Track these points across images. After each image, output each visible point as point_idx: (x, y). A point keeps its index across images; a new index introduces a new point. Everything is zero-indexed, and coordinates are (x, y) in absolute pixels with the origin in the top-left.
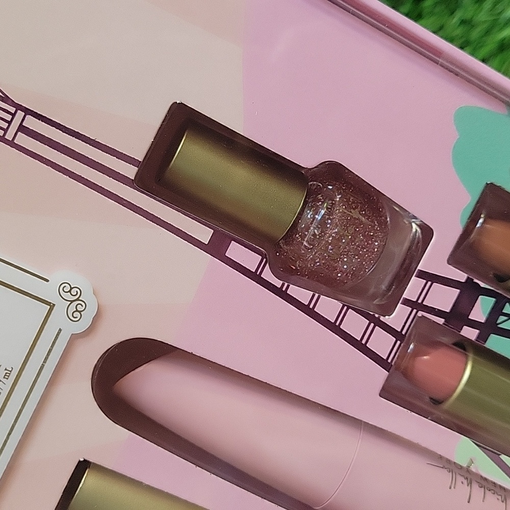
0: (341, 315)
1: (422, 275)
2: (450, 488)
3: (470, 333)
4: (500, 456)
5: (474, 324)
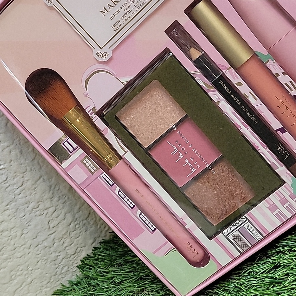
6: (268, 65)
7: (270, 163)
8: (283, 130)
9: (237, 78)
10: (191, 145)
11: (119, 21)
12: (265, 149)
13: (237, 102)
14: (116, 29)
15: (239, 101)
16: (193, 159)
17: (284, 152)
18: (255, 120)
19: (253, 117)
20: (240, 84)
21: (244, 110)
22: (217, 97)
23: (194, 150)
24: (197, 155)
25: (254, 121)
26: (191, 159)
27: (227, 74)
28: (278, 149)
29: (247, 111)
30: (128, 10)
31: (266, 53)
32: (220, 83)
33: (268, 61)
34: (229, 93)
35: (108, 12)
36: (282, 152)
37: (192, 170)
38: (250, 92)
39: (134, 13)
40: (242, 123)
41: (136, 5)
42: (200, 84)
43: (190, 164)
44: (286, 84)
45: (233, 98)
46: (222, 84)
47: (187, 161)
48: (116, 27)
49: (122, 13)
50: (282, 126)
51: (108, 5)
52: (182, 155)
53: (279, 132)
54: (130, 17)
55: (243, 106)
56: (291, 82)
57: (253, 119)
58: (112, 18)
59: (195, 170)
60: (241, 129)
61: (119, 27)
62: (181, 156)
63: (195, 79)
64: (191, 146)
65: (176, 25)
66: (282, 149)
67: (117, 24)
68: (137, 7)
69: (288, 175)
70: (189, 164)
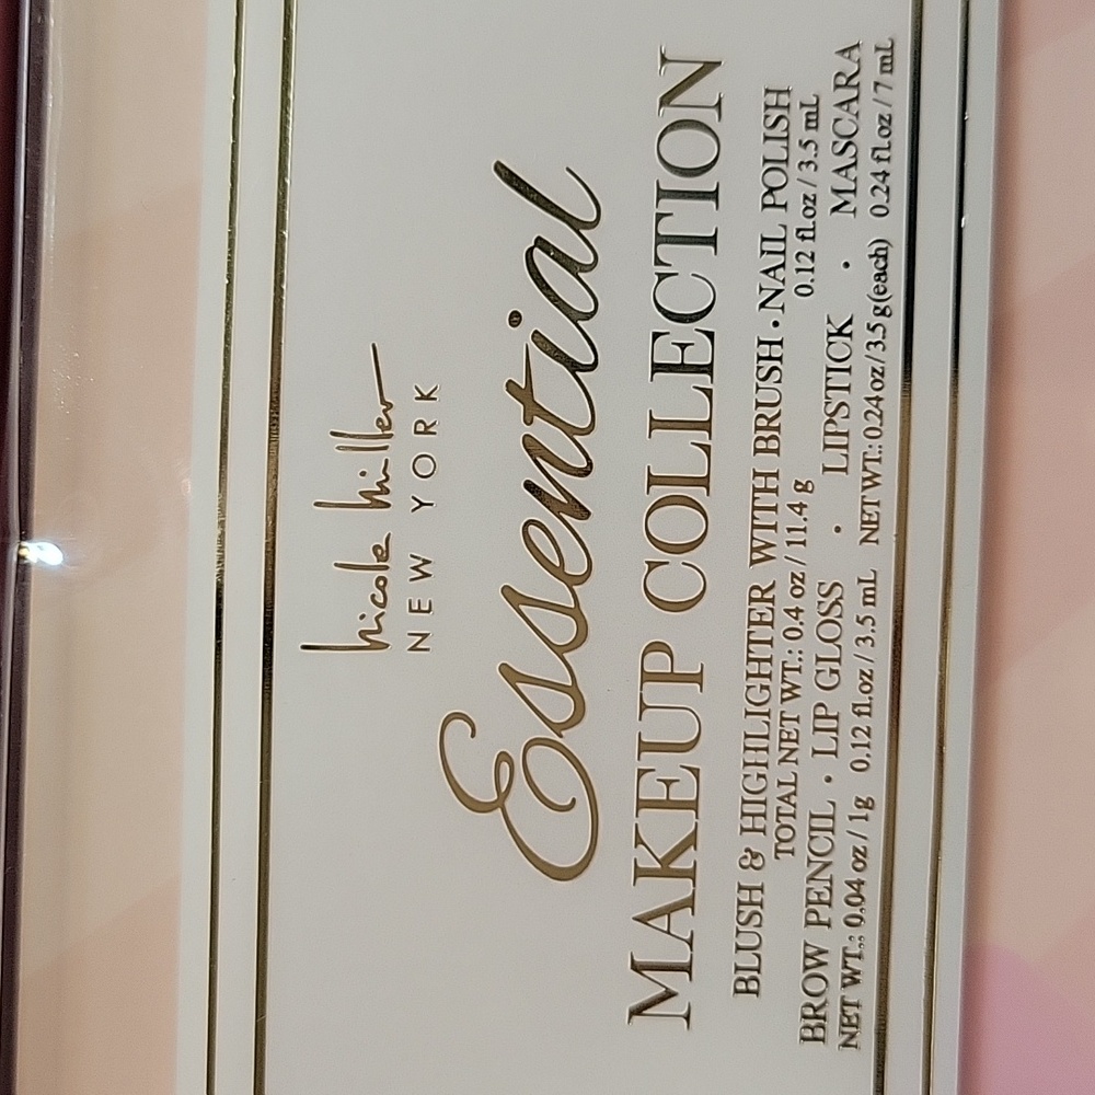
11: (814, 959)
14: (850, 1025)
30: (801, 824)
35: (688, 969)
39: (868, 804)
41: (825, 742)
48: (833, 1013)
49: (785, 883)
51: (643, 919)
54: (860, 855)
58: (747, 984)
61: (852, 995)
67: (816, 986)
68: (846, 737)
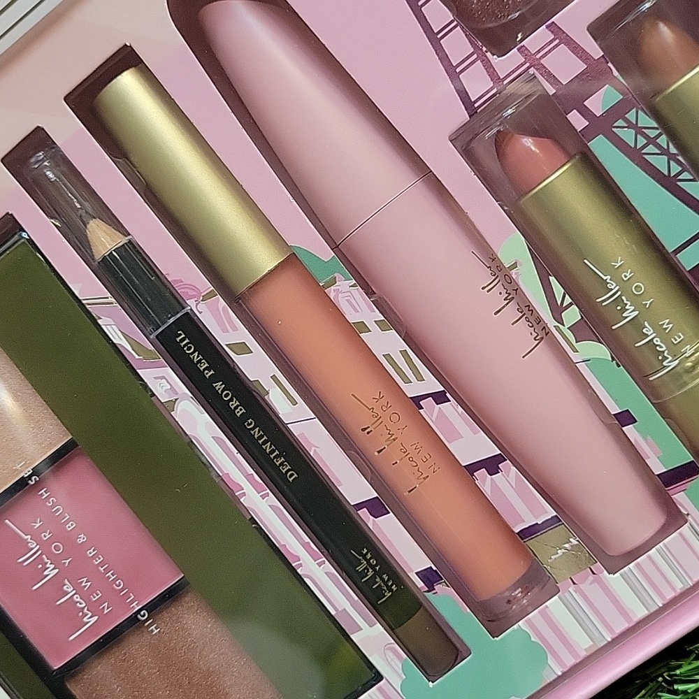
0: (447, 29)
1: (554, 28)
2: (483, 288)
3: (577, 120)
4: (550, 277)
5: (585, 112)
6: (331, 292)
7: (333, 612)
8: (376, 508)
9: (235, 329)
10: (82, 536)
12: (320, 565)
13: (233, 407)
15: (238, 403)
16: (89, 584)
17: (378, 580)
18: (289, 467)
19: (283, 459)
20: (243, 348)
21: (252, 432)
22: (169, 387)
23: (91, 553)
24: (102, 569)
25: (284, 471)
26: (83, 584)
27: (200, 313)
28: (360, 569)
29: (265, 438)
31: (327, 254)
32: (178, 339)
33: (334, 282)
34: (207, 376)
36: (373, 577)
37: (85, 619)
38: (274, 377)
40: (248, 477)
42: (115, 342)
43: (79, 600)
44: (387, 357)
45: (220, 391)
46: (185, 345)
47: (68, 588)
50: (376, 495)
52: (53, 566)
53: (364, 513)
55: (249, 421)
56: (404, 353)
57: (282, 464)
59: (96, 618)
60: (244, 494)
62: (51, 572)
63: (99, 321)
64: (82, 541)
65: (38, 140)
66: (373, 567)
69: (390, 655)
70: (77, 598)
